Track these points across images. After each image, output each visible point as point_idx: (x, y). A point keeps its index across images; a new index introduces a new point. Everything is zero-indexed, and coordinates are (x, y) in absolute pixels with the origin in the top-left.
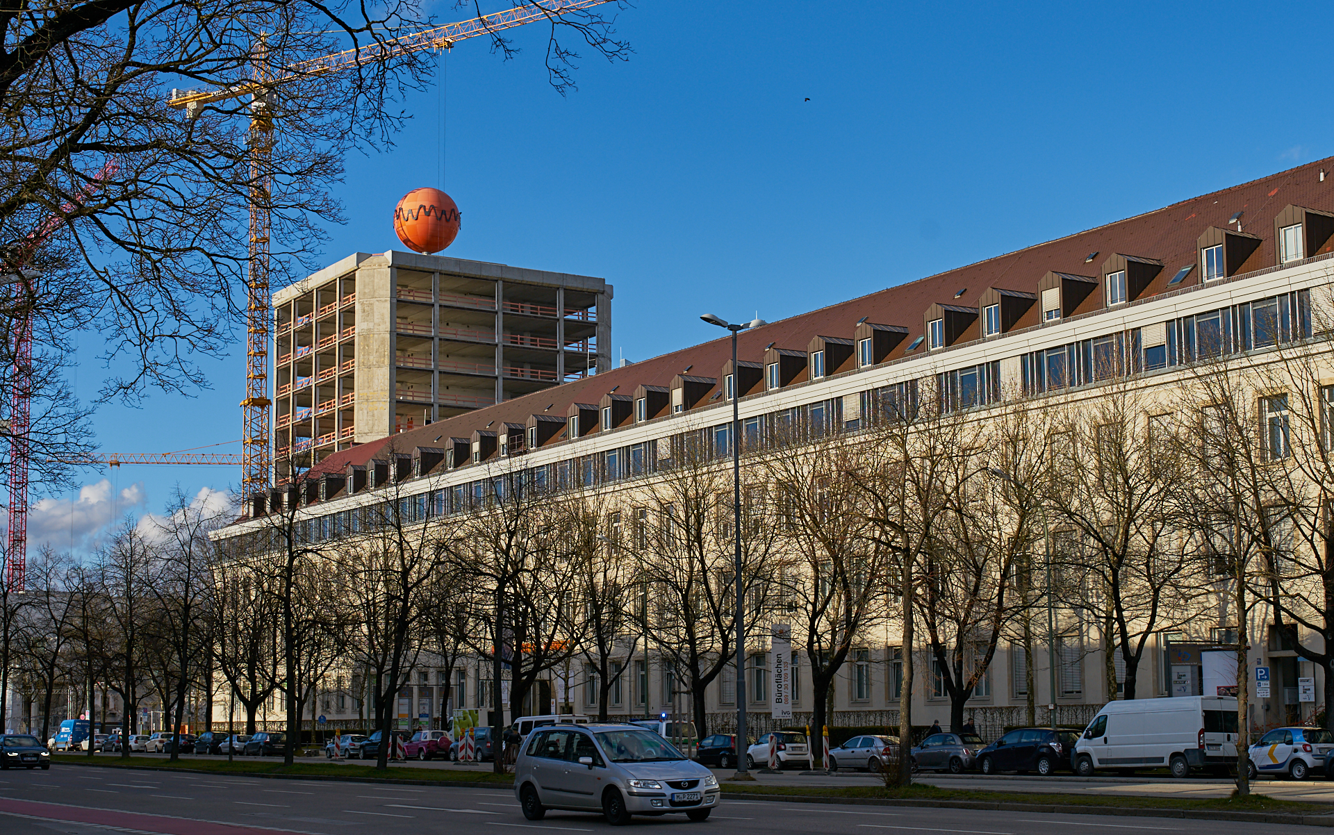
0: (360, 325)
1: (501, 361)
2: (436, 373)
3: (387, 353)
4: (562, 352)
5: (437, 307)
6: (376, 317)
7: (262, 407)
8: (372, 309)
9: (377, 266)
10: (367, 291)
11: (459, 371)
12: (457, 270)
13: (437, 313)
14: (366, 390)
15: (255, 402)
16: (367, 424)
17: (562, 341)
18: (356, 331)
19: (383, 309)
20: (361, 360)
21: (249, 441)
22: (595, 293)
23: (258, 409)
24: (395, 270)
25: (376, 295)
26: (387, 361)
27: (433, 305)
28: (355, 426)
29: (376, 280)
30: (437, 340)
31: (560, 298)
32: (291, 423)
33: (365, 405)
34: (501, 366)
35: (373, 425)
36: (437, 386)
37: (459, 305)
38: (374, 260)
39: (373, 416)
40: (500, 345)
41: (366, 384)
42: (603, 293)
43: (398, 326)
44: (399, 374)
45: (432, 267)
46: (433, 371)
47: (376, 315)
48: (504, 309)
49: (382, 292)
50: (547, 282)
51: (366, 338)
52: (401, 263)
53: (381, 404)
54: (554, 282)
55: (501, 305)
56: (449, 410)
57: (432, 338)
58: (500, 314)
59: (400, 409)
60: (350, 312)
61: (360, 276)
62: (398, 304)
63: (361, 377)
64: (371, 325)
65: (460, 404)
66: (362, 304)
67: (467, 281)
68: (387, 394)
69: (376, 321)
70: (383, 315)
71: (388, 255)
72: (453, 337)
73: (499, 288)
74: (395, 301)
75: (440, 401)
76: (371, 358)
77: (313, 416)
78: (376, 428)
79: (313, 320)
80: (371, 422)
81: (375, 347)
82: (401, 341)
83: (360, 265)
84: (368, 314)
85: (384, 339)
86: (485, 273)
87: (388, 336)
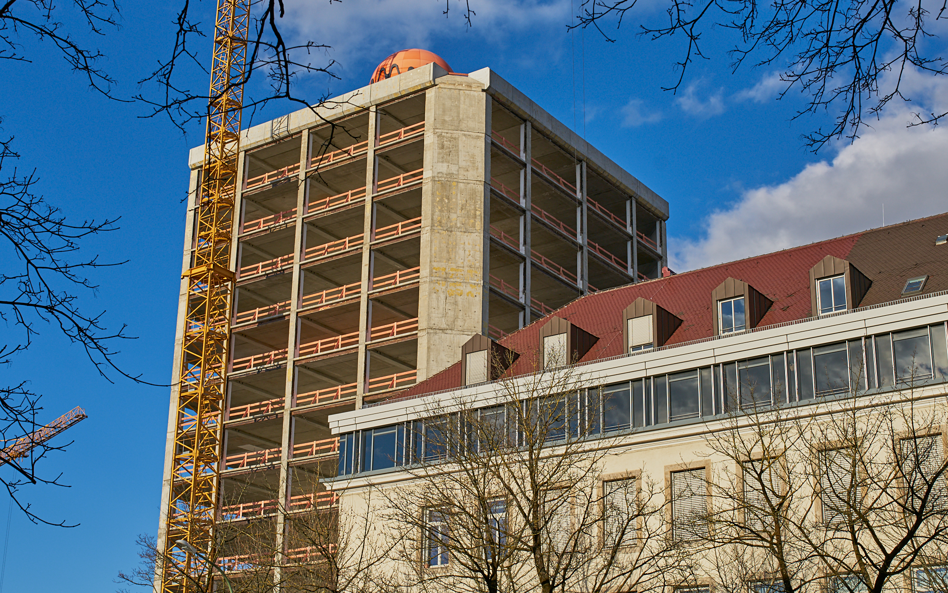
0: (432, 168)
2: (528, 263)
3: (480, 212)
6: (462, 158)
8: (457, 146)
9: (464, 87)
10: (447, 118)
14: (440, 266)
16: (445, 315)
18: (427, 173)
19: (473, 149)
20: (438, 218)
25: (463, 126)
26: (479, 225)
27: (524, 165)
29: (462, 106)
33: (442, 287)
35: (456, 318)
38: (458, 78)
39: (456, 303)
41: (445, 254)
46: (524, 259)
47: (463, 156)
49: (471, 124)
51: (445, 184)
53: (469, 288)
57: (524, 212)
61: (437, 97)
63: (432, 244)
64: (454, 169)
66: (437, 139)
68: (480, 273)
69: (462, 164)
70: (473, 156)
71: (484, 75)
74: (489, 140)
76: (453, 216)
78: (459, 323)
80: (451, 313)
81: (461, 202)
83: (438, 80)
84: (448, 151)
85: (474, 191)
87: (481, 188)
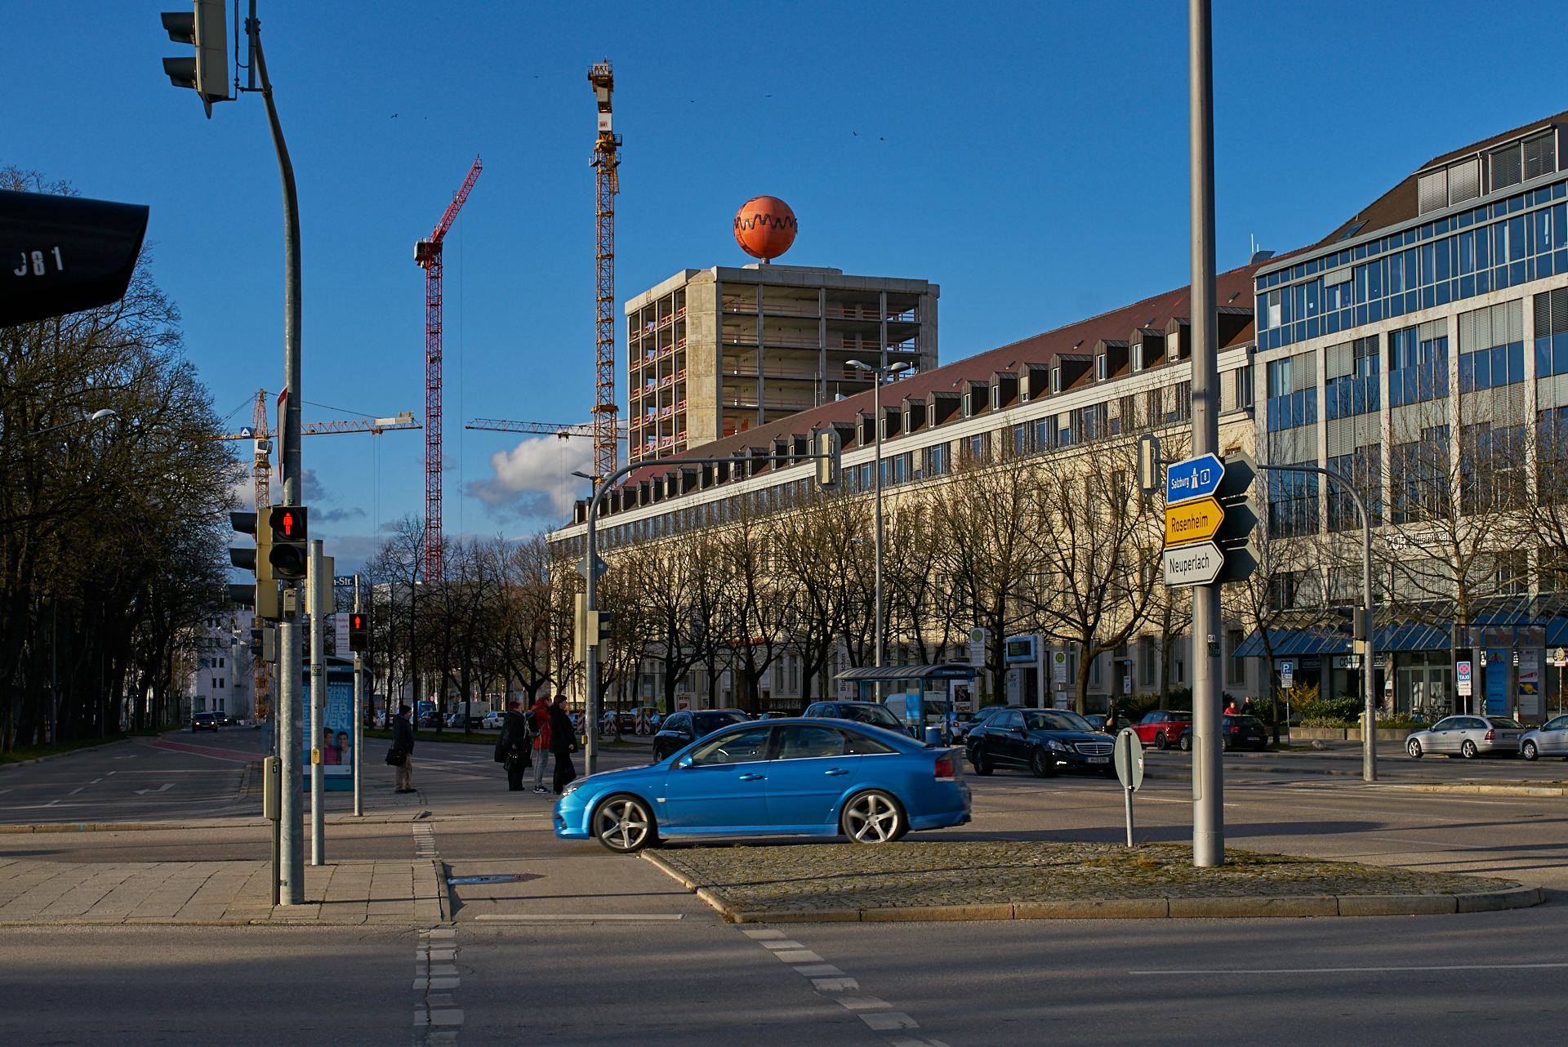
0: (690, 338)
1: (824, 365)
2: (761, 380)
3: (714, 363)
4: (885, 354)
5: (761, 316)
7: (611, 412)
8: (700, 322)
9: (704, 282)
10: (695, 305)
11: (784, 376)
12: (780, 281)
13: (762, 323)
14: (696, 398)
15: (602, 409)
16: (697, 429)
17: (886, 343)
18: (688, 342)
19: (710, 321)
20: (692, 370)
21: (598, 445)
22: (918, 295)
23: (608, 415)
24: (720, 284)
25: (704, 308)
26: (714, 370)
27: (757, 315)
28: (687, 431)
29: (703, 295)
30: (761, 348)
31: (884, 299)
32: (640, 425)
33: (695, 412)
34: (824, 369)
35: (703, 430)
36: (762, 391)
37: (784, 313)
38: (701, 275)
39: (703, 421)
40: (823, 350)
41: (696, 392)
42: (926, 294)
43: (724, 336)
44: (725, 380)
45: (756, 280)
46: (758, 378)
47: (704, 328)
48: (826, 315)
49: (709, 306)
50: (869, 286)
51: (695, 349)
52: (726, 278)
53: (709, 411)
54: (876, 287)
55: (824, 311)
56: (773, 413)
57: (757, 347)
58: (823, 321)
59: (726, 413)
60: (681, 324)
61: (689, 291)
62: (725, 316)
63: (691, 385)
64: (699, 337)
65: (785, 407)
66: (692, 317)
67: (793, 289)
68: (715, 401)
69: (704, 333)
70: (710, 327)
71: (714, 270)
72: (778, 344)
73: (822, 294)
74: (721, 313)
75: (766, 405)
76: (700, 368)
77: (657, 419)
78: (705, 433)
79: (656, 330)
80: (700, 428)
81: (704, 358)
82: (726, 349)
83: (689, 281)
84: (697, 327)
85: (711, 350)
86: (807, 282)
87: (715, 346)
